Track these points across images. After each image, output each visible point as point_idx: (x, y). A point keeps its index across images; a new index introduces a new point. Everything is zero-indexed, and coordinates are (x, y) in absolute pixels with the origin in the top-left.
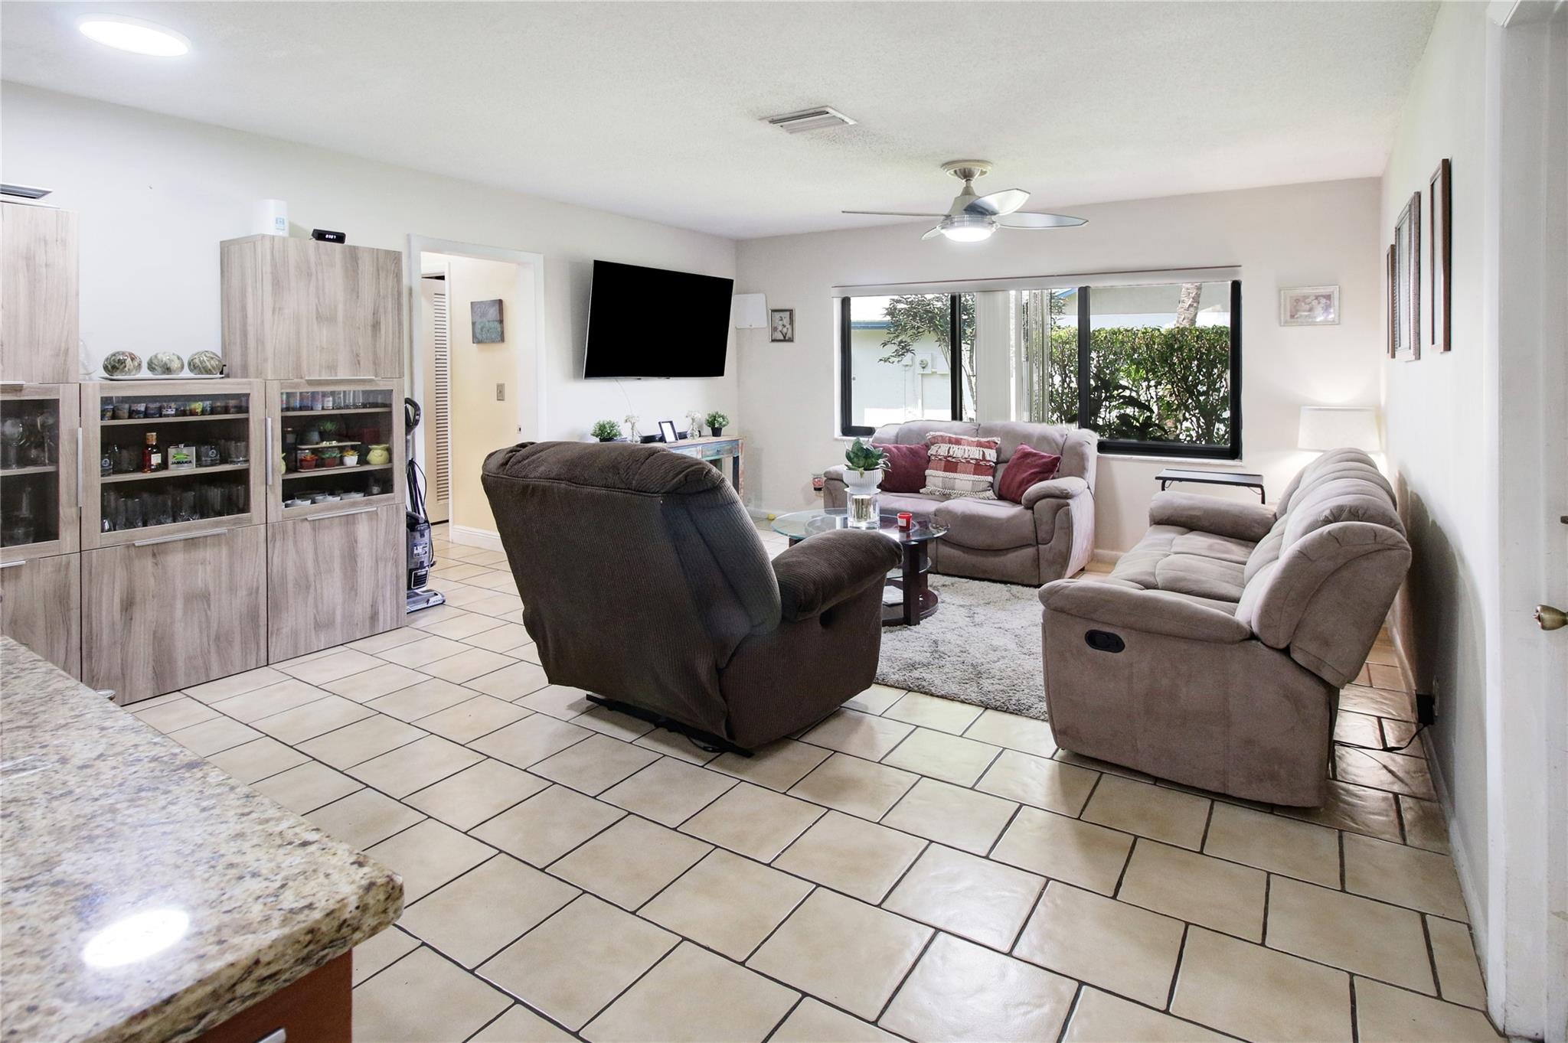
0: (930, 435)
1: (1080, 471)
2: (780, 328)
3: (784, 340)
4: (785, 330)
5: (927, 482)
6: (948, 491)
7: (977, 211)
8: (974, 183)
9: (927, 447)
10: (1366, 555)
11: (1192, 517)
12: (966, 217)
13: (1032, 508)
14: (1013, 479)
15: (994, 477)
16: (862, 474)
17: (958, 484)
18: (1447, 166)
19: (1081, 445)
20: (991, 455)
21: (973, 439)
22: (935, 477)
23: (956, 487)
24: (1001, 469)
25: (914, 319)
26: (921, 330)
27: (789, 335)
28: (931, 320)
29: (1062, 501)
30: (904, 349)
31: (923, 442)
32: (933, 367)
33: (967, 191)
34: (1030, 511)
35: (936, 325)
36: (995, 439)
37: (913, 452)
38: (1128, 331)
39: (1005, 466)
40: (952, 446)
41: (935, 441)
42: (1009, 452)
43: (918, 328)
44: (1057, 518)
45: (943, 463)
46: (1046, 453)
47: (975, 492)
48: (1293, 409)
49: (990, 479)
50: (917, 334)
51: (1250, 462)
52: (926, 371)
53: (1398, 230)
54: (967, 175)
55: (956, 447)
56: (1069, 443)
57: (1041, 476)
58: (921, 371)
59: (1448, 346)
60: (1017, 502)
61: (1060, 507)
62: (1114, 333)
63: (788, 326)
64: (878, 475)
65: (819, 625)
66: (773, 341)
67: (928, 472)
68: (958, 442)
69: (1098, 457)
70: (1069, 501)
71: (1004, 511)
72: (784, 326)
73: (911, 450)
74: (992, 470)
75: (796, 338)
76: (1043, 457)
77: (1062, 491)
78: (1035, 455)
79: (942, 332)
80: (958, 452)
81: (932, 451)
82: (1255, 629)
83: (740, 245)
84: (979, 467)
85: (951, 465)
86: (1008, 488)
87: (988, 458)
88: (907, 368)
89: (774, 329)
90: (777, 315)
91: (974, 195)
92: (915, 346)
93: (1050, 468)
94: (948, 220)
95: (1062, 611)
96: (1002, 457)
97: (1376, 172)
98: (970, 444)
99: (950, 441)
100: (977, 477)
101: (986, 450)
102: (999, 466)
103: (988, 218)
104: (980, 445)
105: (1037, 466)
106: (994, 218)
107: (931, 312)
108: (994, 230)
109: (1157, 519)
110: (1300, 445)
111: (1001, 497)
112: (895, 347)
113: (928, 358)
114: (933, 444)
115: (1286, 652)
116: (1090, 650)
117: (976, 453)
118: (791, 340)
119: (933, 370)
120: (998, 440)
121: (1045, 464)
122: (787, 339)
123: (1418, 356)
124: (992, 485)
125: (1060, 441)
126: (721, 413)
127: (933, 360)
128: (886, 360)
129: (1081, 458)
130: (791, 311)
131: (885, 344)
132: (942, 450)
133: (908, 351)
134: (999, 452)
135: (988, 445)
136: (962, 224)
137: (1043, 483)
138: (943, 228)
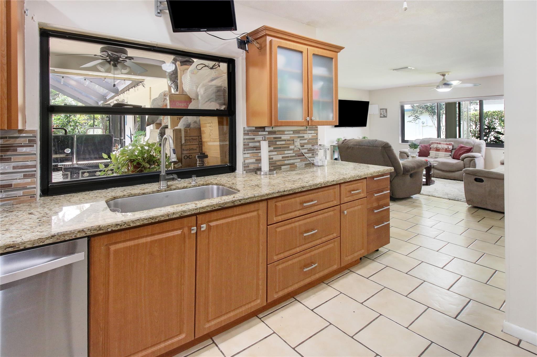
0: (431, 142)
1: (479, 151)
2: (383, 114)
3: (384, 117)
4: (384, 114)
5: (430, 154)
6: (436, 157)
7: (446, 84)
8: (445, 77)
9: (430, 145)
12: (444, 86)
13: (463, 160)
14: (457, 154)
15: (451, 153)
16: (414, 150)
17: (440, 155)
19: (480, 144)
20: (451, 147)
21: (445, 143)
22: (432, 153)
24: (453, 151)
25: (420, 108)
26: (422, 112)
27: (386, 115)
28: (427, 108)
29: (473, 158)
30: (417, 118)
31: (429, 144)
32: (426, 124)
33: (444, 79)
34: (463, 161)
35: (428, 110)
36: (452, 143)
37: (426, 147)
38: (499, 111)
39: (455, 150)
40: (438, 145)
41: (432, 143)
42: (456, 146)
43: (422, 111)
44: (471, 162)
45: (435, 149)
46: (469, 147)
47: (445, 157)
49: (450, 153)
50: (422, 113)
52: (424, 125)
54: (444, 75)
56: (476, 144)
57: (466, 152)
58: (422, 125)
60: (460, 159)
61: (472, 160)
62: (494, 112)
63: (385, 113)
64: (418, 150)
65: (409, 177)
66: (380, 117)
67: (430, 152)
68: (440, 144)
69: (486, 149)
70: (475, 158)
71: (455, 161)
72: (384, 113)
73: (425, 146)
74: (451, 151)
75: (388, 117)
76: (467, 147)
77: (473, 156)
78: (465, 147)
79: (431, 112)
80: (440, 146)
81: (432, 146)
83: (371, 92)
84: (446, 150)
85: (438, 150)
86: (456, 156)
87: (449, 148)
88: (417, 124)
89: (381, 114)
90: (382, 110)
91: (445, 80)
92: (421, 117)
93: (470, 150)
94: (438, 87)
95: (468, 174)
96: (454, 148)
98: (444, 144)
99: (437, 143)
100: (446, 153)
101: (449, 146)
102: (453, 150)
103: (450, 86)
104: (447, 144)
105: (465, 150)
106: (451, 86)
107: (427, 106)
108: (452, 88)
109: (502, 163)
111: (453, 158)
112: (414, 117)
113: (425, 121)
114: (432, 144)
116: (475, 182)
117: (446, 147)
118: (386, 117)
119: (427, 125)
120: (453, 143)
121: (468, 149)
122: (385, 117)
124: (451, 155)
125: (473, 143)
126: (366, 136)
127: (426, 121)
128: (410, 122)
129: (480, 148)
130: (386, 110)
131: (409, 117)
132: (435, 146)
133: (418, 118)
134: (453, 146)
135: (450, 144)
136: (442, 88)
137: (467, 154)
138: (436, 89)
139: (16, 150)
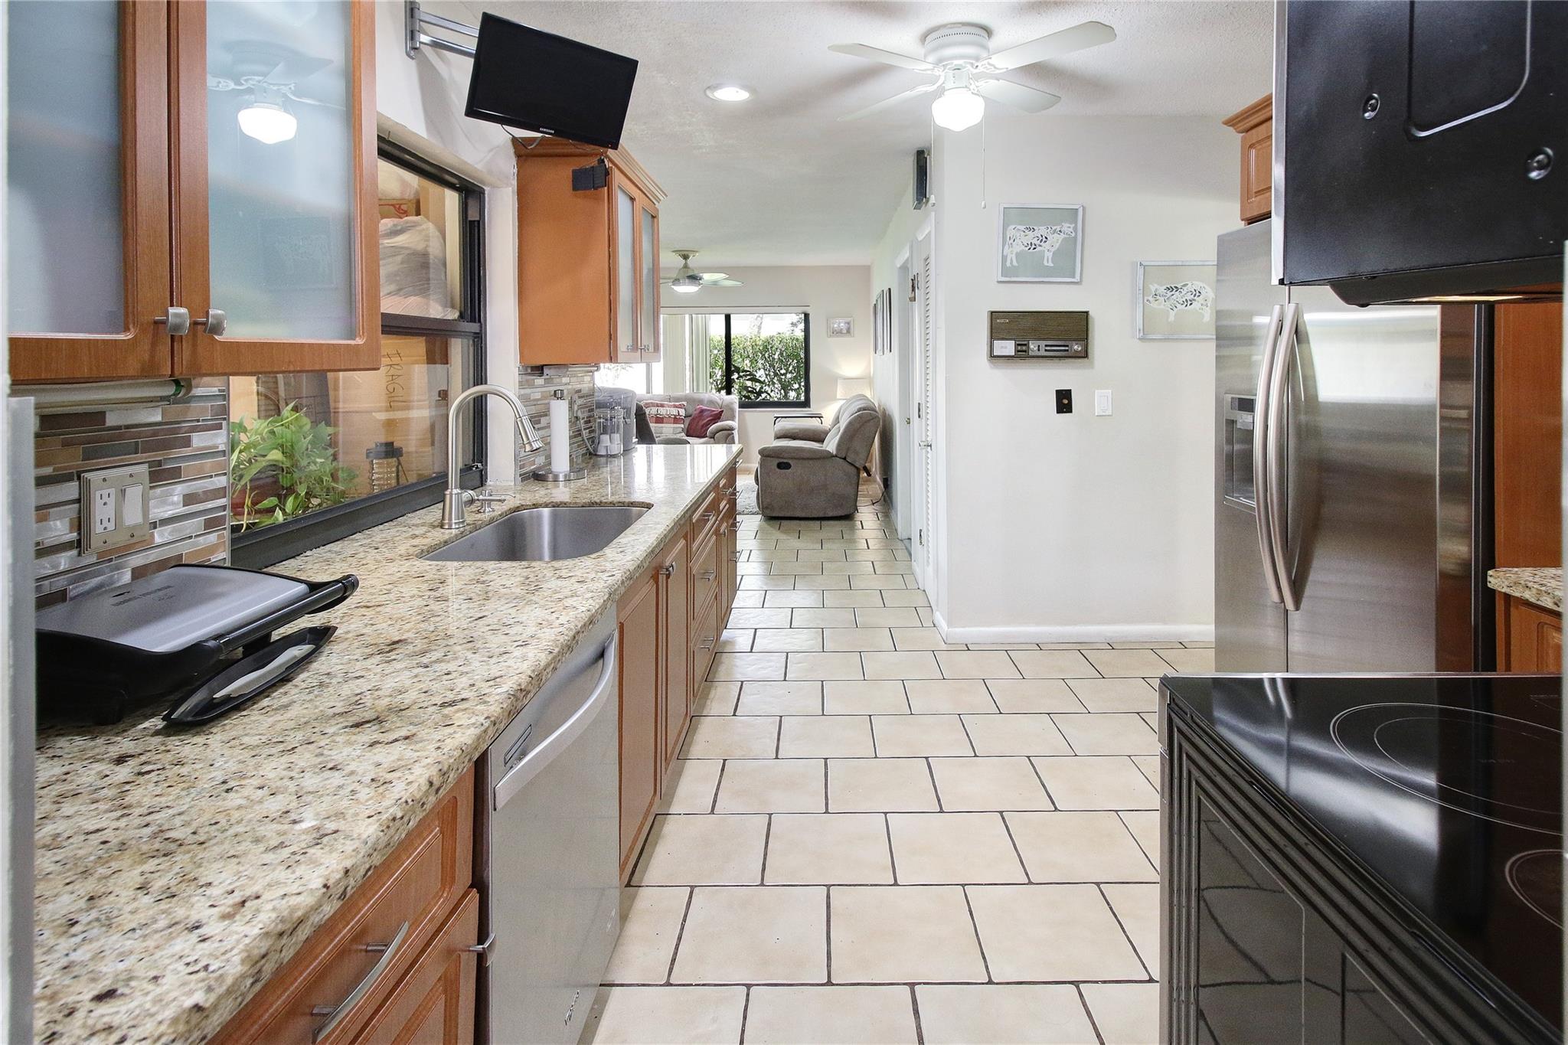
0: (645, 402)
1: (732, 418)
6: (659, 435)
7: (694, 278)
8: (689, 261)
9: (644, 410)
10: (869, 421)
11: (794, 433)
12: (687, 281)
13: (712, 437)
14: (697, 425)
15: (685, 425)
17: (664, 430)
18: (890, 289)
19: (730, 403)
20: (682, 412)
21: (671, 404)
23: (663, 431)
24: (688, 421)
29: (729, 432)
33: (686, 266)
36: (683, 403)
39: (690, 418)
40: (659, 408)
42: (691, 411)
44: (727, 440)
45: (655, 418)
46: (713, 408)
47: (674, 433)
48: (833, 379)
49: (682, 426)
51: (814, 409)
53: (877, 301)
54: (686, 257)
55: (662, 408)
56: (723, 402)
57: (713, 421)
59: (891, 351)
60: (705, 436)
61: (729, 435)
68: (662, 406)
69: (741, 410)
70: (733, 432)
74: (683, 421)
76: (712, 410)
77: (730, 427)
78: (706, 410)
80: (663, 411)
81: (647, 412)
82: (834, 453)
84: (676, 420)
85: (659, 419)
86: (694, 430)
91: (690, 268)
93: (717, 417)
94: (676, 281)
95: (769, 456)
96: (688, 413)
97: (869, 264)
98: (669, 406)
99: (658, 405)
100: (675, 425)
101: (679, 410)
102: (687, 418)
103: (697, 282)
104: (675, 406)
105: (711, 416)
106: (700, 281)
108: (700, 287)
109: (778, 436)
110: (838, 397)
111: (690, 436)
114: (648, 407)
115: (845, 459)
116: (777, 470)
117: (674, 411)
120: (685, 403)
121: (715, 414)
123: (883, 354)
124: (685, 430)
125: (718, 401)
129: (732, 410)
132: (654, 410)
134: (688, 410)
135: (680, 407)
136: (684, 284)
137: (716, 424)
138: (673, 285)
139: (187, 442)
